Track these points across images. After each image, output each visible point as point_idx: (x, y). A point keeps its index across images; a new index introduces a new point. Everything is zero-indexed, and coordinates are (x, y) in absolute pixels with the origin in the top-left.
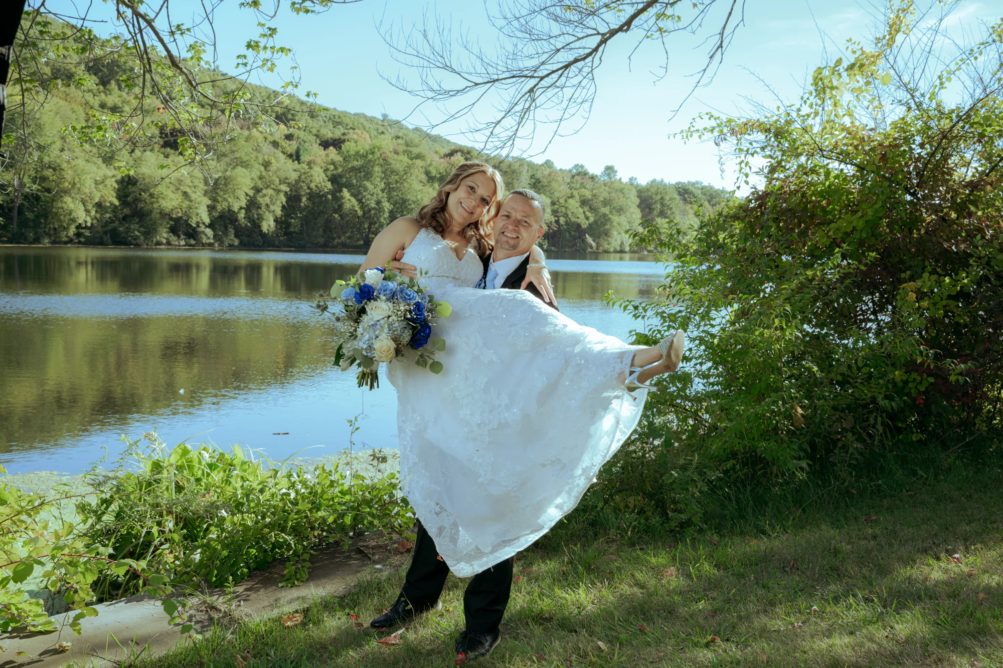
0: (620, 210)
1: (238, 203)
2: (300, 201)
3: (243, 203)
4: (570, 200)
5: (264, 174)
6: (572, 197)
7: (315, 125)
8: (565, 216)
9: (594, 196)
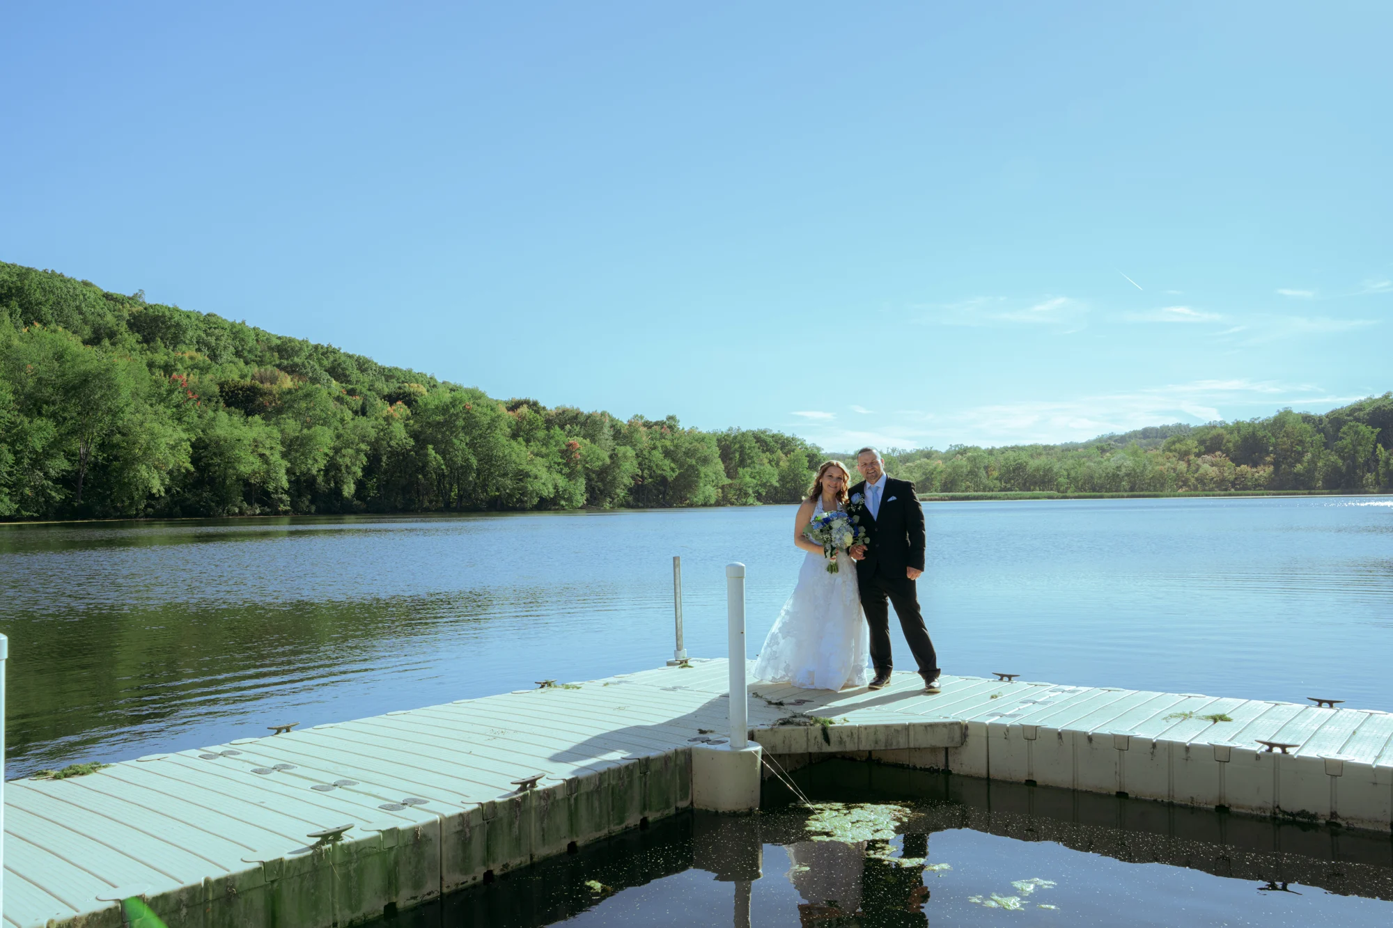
0: (705, 461)
1: (316, 466)
2: (380, 460)
3: (322, 463)
4: (654, 452)
5: (341, 431)
6: (655, 448)
7: (367, 380)
8: (650, 468)
9: (676, 446)
